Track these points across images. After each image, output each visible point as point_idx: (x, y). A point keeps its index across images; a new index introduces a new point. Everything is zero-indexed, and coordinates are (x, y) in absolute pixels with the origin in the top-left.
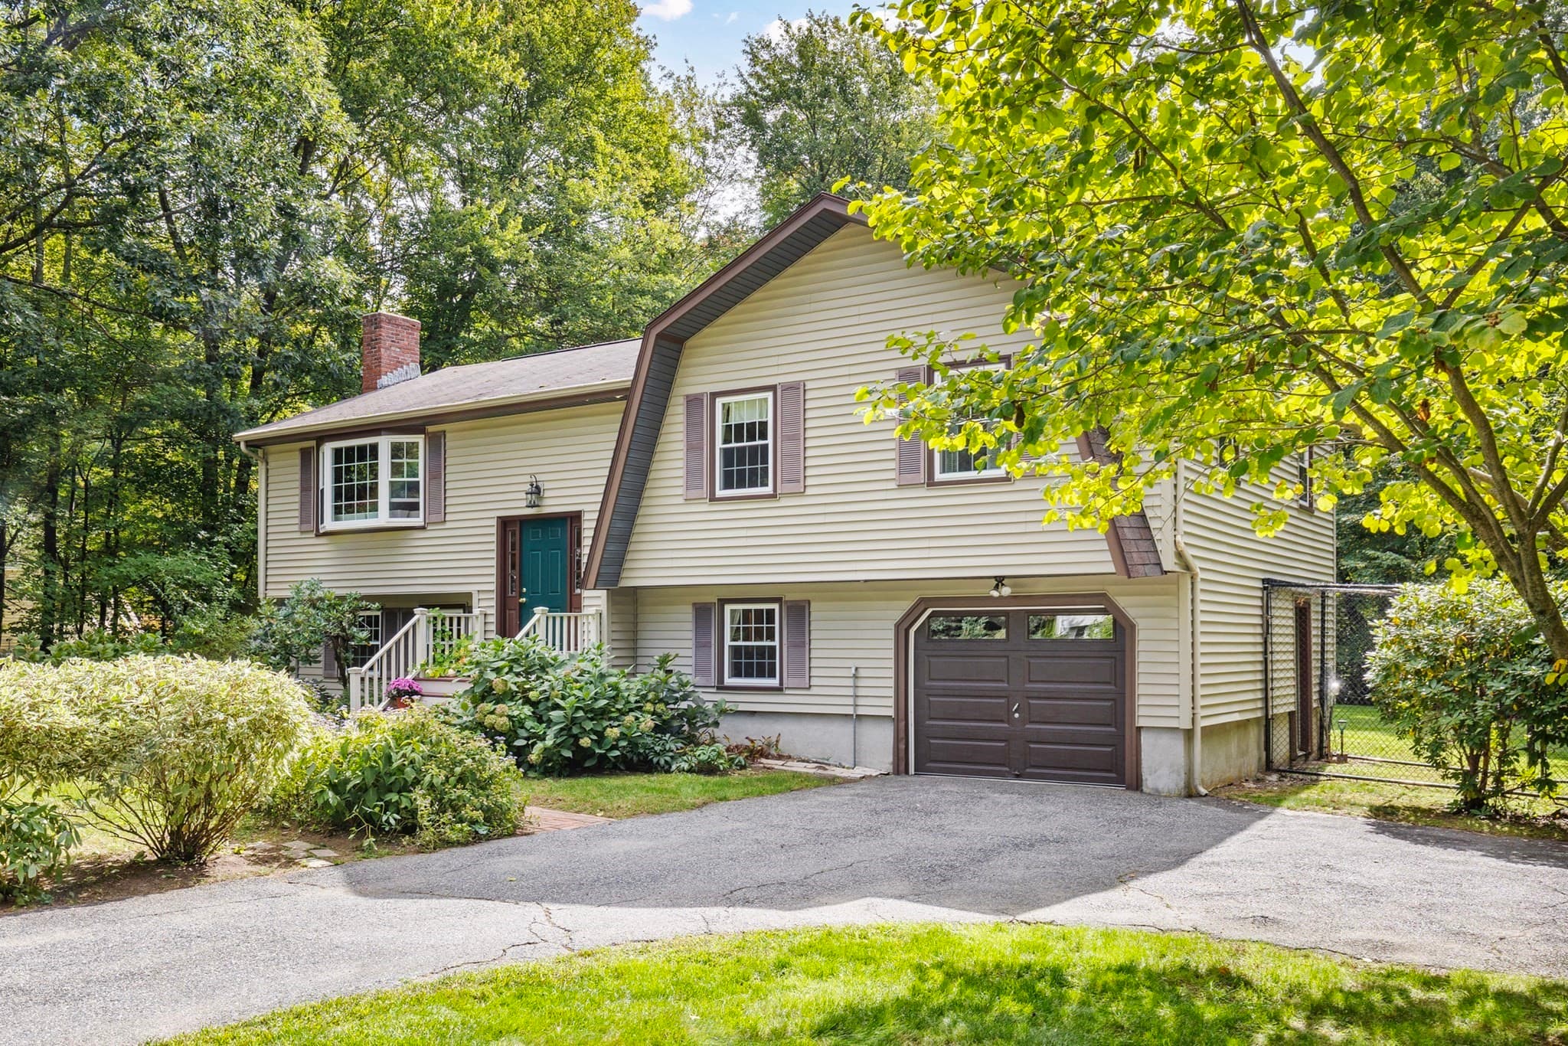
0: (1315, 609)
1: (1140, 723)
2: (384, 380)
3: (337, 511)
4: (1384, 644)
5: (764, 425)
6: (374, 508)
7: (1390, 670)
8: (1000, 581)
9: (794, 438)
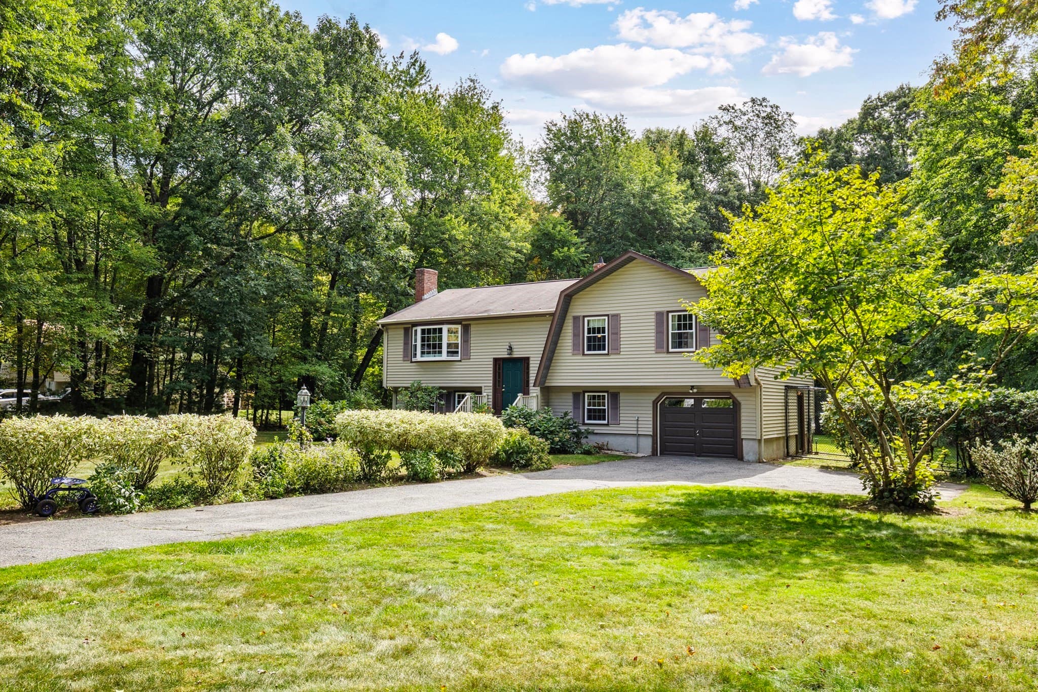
0: (806, 395)
1: (743, 437)
2: (425, 297)
3: (423, 353)
4: (826, 410)
5: (604, 328)
6: (440, 352)
7: (828, 419)
8: (692, 387)
9: (617, 334)
